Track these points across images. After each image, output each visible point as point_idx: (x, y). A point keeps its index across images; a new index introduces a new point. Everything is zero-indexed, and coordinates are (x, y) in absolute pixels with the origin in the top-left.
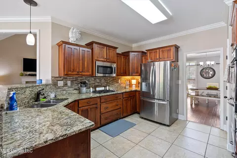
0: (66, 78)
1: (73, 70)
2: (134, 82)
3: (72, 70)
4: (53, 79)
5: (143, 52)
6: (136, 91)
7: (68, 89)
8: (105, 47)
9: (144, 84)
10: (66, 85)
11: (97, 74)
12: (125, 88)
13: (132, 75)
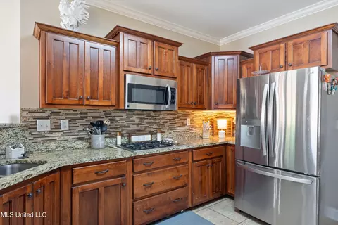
0: (57, 114)
1: (68, 93)
2: (222, 124)
3: (64, 94)
4: (25, 114)
5: (243, 54)
6: (225, 145)
7: (62, 138)
8: (150, 42)
9: (244, 129)
10: (57, 128)
11: (127, 103)
12: (201, 137)
13: (216, 109)
